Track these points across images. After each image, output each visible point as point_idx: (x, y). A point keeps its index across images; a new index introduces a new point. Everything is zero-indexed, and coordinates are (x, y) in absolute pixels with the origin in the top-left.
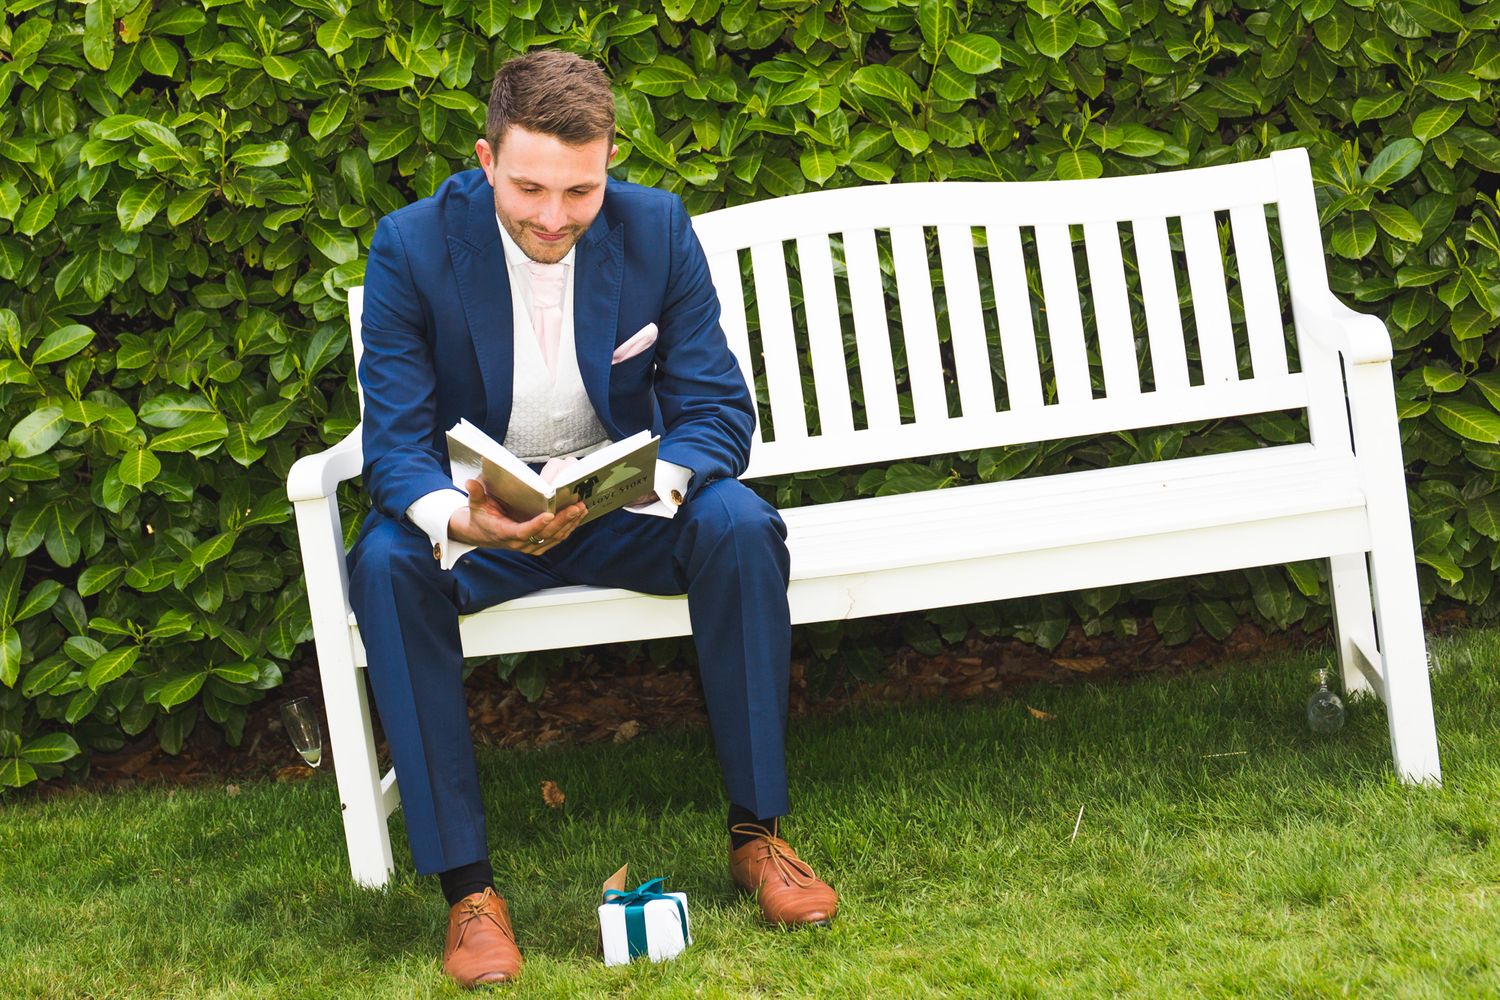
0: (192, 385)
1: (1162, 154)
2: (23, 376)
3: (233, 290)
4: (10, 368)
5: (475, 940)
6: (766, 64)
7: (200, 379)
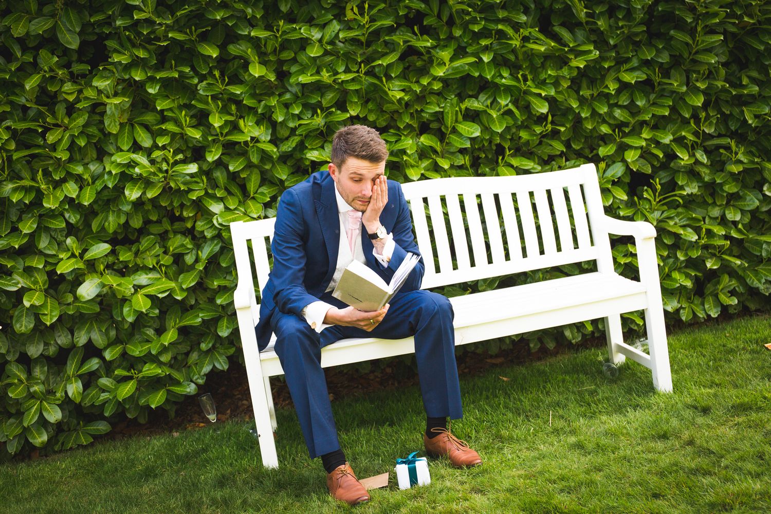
0: (154, 266)
1: (533, 168)
2: (81, 265)
3: (166, 225)
4: (76, 262)
5: (346, 484)
6: (385, 134)
7: (157, 264)
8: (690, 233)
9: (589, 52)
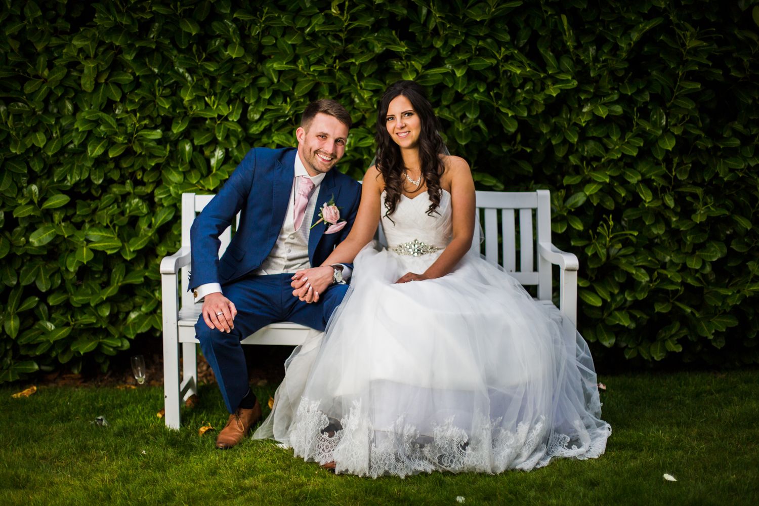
0: (107, 224)
1: (495, 186)
3: (128, 187)
7: (111, 222)
8: (642, 274)
9: (567, 81)
